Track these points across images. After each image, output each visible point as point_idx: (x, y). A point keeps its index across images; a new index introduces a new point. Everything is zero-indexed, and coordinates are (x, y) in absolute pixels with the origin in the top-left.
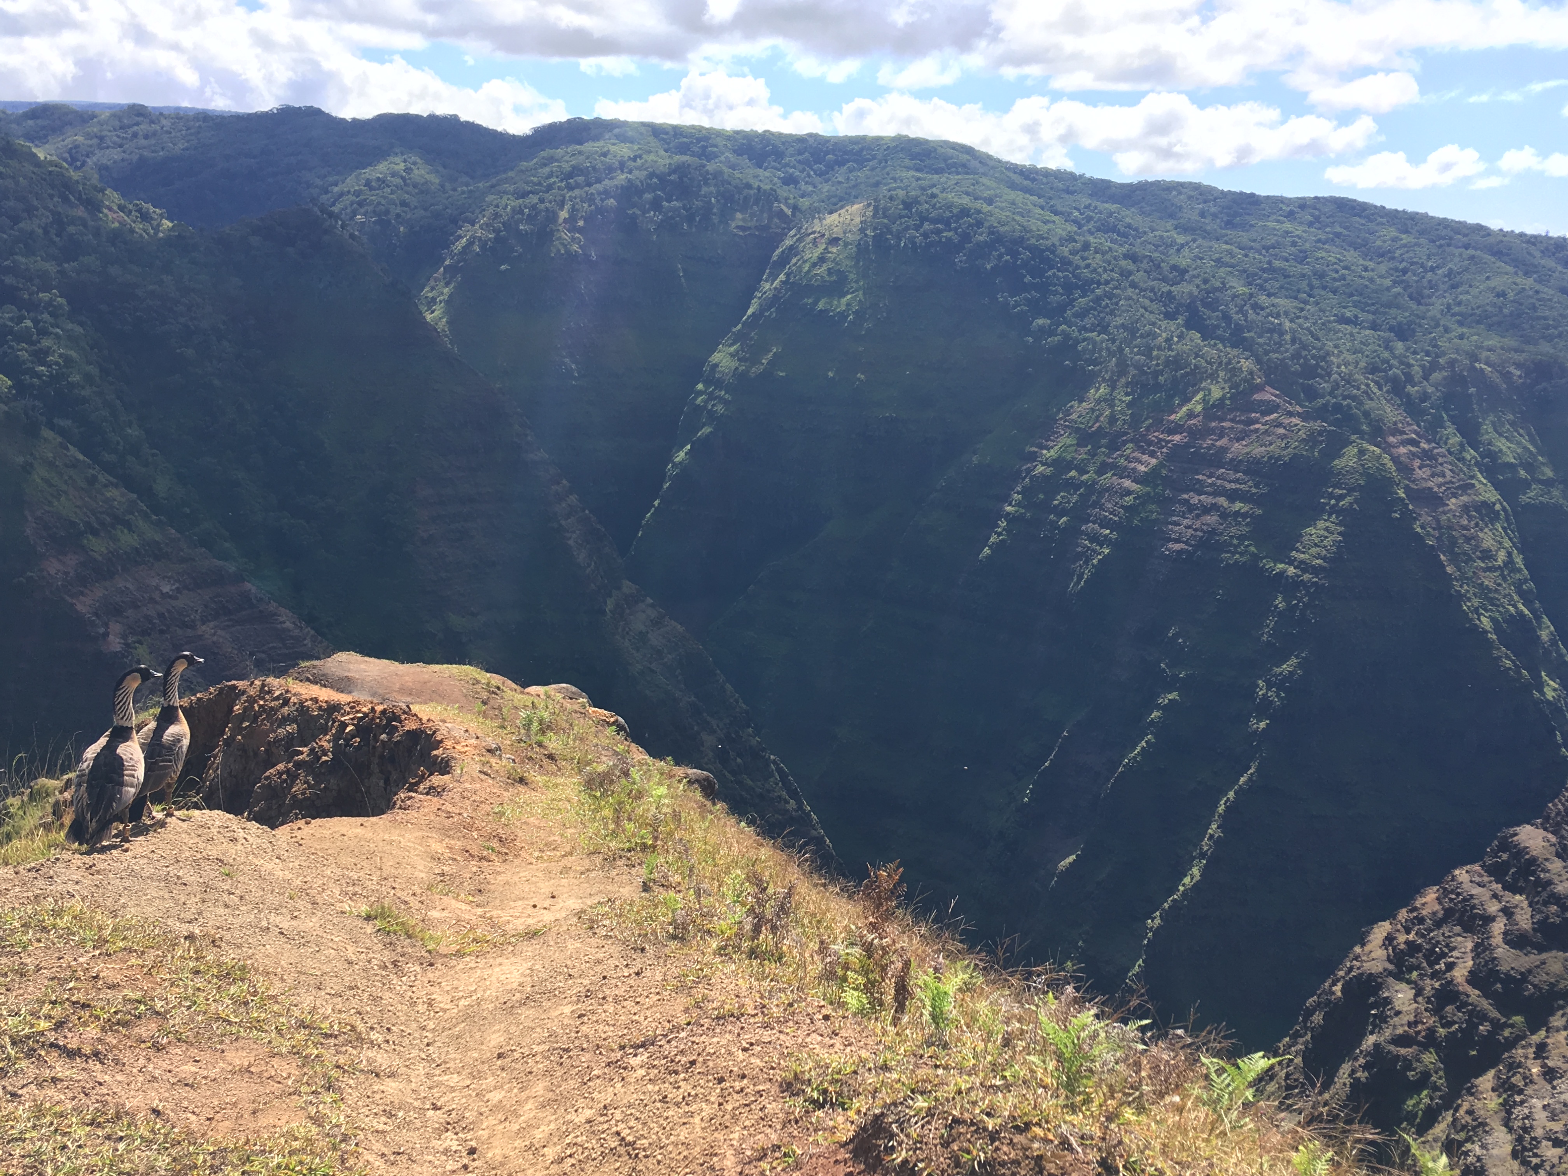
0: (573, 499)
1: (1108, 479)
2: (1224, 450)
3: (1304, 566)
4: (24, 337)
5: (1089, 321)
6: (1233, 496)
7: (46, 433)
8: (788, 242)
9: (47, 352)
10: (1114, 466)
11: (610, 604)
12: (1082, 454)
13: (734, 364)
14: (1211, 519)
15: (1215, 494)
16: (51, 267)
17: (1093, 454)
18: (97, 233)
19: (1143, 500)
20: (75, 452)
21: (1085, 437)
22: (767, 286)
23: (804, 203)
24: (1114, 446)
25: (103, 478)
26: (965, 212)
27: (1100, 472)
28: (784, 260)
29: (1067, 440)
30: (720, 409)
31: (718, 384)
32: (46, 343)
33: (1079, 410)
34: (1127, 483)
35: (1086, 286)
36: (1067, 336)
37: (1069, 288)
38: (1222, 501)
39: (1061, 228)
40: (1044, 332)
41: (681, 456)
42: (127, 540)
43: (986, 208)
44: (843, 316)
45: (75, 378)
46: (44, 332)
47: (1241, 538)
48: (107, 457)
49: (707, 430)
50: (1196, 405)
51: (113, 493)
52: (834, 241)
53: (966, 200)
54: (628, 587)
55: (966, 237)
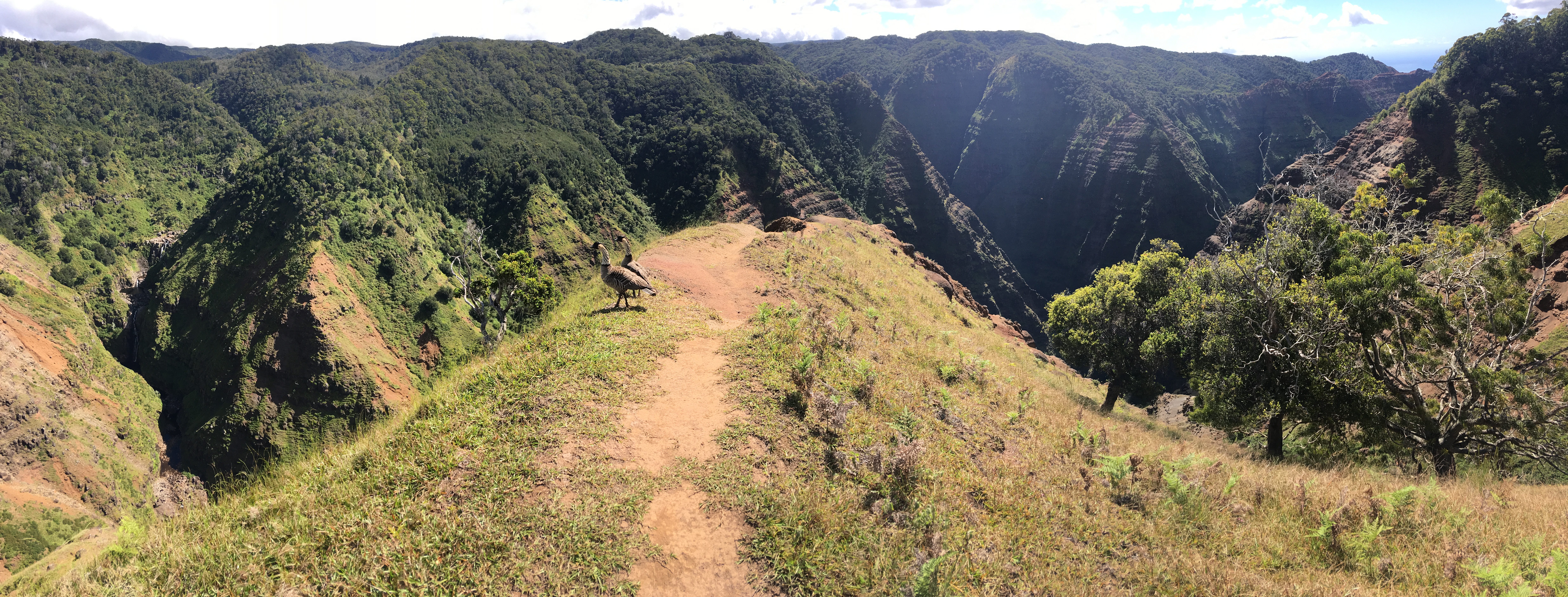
0: (932, 167)
1: (1093, 149)
2: (1123, 135)
3: (1148, 170)
4: (781, 122)
5: (1081, 95)
6: (1127, 150)
7: (785, 152)
8: (993, 72)
9: (786, 126)
10: (1094, 144)
11: (945, 202)
12: (1084, 141)
13: (980, 117)
14: (1122, 159)
15: (1122, 150)
16: (788, 99)
17: (1088, 141)
18: (799, 87)
19: (1104, 154)
20: (793, 157)
21: (1085, 136)
22: (988, 88)
23: (998, 57)
24: (1094, 138)
25: (800, 166)
26: (1043, 59)
27: (1090, 147)
28: (992, 78)
29: (1080, 137)
30: (977, 133)
31: (976, 124)
32: (786, 123)
33: (1082, 126)
34: (1099, 149)
35: (1079, 83)
36: (1075, 101)
37: (1074, 84)
38: (1125, 152)
39: (1070, 63)
40: (1070, 100)
41: (965, 151)
42: (806, 185)
43: (1049, 56)
44: (1011, 97)
45: (793, 134)
46: (785, 120)
47: (1132, 164)
48: (802, 159)
49: (973, 141)
50: (1113, 122)
51: (802, 170)
52: (1008, 70)
53: (1044, 55)
54: (951, 196)
55: (1044, 68)
